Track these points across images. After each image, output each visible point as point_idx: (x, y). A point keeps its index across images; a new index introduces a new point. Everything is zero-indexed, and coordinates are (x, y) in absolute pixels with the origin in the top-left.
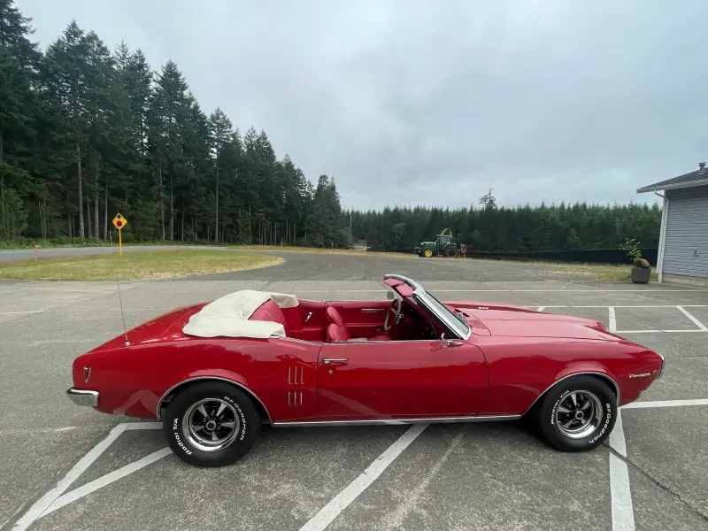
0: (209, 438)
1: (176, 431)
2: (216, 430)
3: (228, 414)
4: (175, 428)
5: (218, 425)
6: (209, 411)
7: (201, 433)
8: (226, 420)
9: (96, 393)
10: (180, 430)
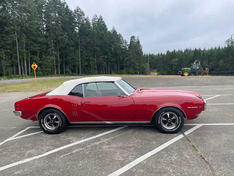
0: (52, 126)
1: (42, 123)
2: (53, 123)
3: (57, 119)
4: (42, 122)
5: (54, 122)
6: (51, 118)
7: (49, 124)
8: (56, 121)
9: (21, 112)
10: (43, 123)
